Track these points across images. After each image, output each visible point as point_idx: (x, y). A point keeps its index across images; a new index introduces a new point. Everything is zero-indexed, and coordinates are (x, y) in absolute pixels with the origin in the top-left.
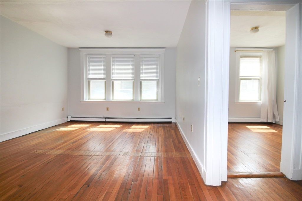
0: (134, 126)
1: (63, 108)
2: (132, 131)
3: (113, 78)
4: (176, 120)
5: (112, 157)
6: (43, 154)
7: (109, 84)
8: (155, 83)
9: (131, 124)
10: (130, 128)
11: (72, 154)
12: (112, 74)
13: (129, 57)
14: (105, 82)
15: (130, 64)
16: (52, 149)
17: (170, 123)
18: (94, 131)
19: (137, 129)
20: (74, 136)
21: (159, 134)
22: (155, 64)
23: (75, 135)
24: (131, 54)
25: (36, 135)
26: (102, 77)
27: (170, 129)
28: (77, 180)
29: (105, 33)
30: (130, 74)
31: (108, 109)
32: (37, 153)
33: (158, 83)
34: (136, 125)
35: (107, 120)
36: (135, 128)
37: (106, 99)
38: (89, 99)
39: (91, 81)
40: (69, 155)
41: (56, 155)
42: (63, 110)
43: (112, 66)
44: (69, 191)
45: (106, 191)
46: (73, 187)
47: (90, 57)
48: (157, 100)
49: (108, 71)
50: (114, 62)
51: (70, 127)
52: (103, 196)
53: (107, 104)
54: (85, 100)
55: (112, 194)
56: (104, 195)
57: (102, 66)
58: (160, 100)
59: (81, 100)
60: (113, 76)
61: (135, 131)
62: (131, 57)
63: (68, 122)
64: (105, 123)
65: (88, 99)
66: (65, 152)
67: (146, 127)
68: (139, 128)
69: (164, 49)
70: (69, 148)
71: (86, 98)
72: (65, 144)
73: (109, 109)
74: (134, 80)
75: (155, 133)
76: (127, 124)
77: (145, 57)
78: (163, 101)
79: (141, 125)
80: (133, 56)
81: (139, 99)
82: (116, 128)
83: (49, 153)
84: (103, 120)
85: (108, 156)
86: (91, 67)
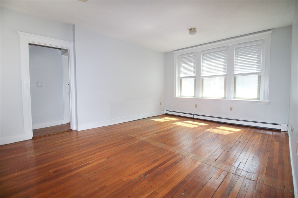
0: (222, 127)
1: (160, 103)
2: (217, 133)
3: (202, 76)
4: (288, 128)
5: (179, 156)
6: (133, 138)
7: (199, 81)
8: (256, 77)
9: (220, 125)
10: (217, 129)
11: (150, 143)
12: (202, 71)
13: (221, 51)
14: (195, 79)
15: (221, 59)
16: (141, 135)
17: (279, 131)
18: (179, 126)
19: (225, 132)
20: (161, 127)
21: (252, 143)
22: (256, 53)
23: (163, 127)
24: (223, 47)
25: (139, 122)
26: (192, 75)
27: (274, 140)
28: (140, 168)
29: (189, 31)
30: (222, 70)
31: (196, 106)
32: (131, 136)
33: (260, 78)
34: (225, 127)
35: (196, 117)
36: (222, 130)
37: (196, 96)
38: (181, 96)
39: (183, 80)
40: (148, 143)
41: (140, 141)
42: (160, 105)
43: (202, 63)
44: (130, 175)
45: (154, 190)
46: (134, 174)
47: (182, 58)
48: (259, 98)
49: (198, 69)
50: (204, 58)
51: (163, 119)
52: (149, 194)
53: (196, 101)
54: (177, 97)
55: (157, 196)
56: (151, 193)
57: (192, 65)
58: (262, 100)
59: (174, 97)
60: (203, 73)
61: (220, 133)
62: (223, 51)
63: (164, 114)
64: (193, 119)
65: (179, 96)
66: (147, 139)
67: (237, 130)
68: (228, 131)
69: (271, 31)
70: (152, 137)
71: (178, 95)
72: (151, 133)
73: (198, 106)
74: (226, 75)
75: (246, 141)
76: (215, 124)
77: (240, 48)
78: (268, 101)
79: (231, 128)
80: (226, 48)
81: (232, 97)
82: (201, 126)
83: (137, 138)
84: (192, 116)
85: (177, 154)
86: (182, 66)
